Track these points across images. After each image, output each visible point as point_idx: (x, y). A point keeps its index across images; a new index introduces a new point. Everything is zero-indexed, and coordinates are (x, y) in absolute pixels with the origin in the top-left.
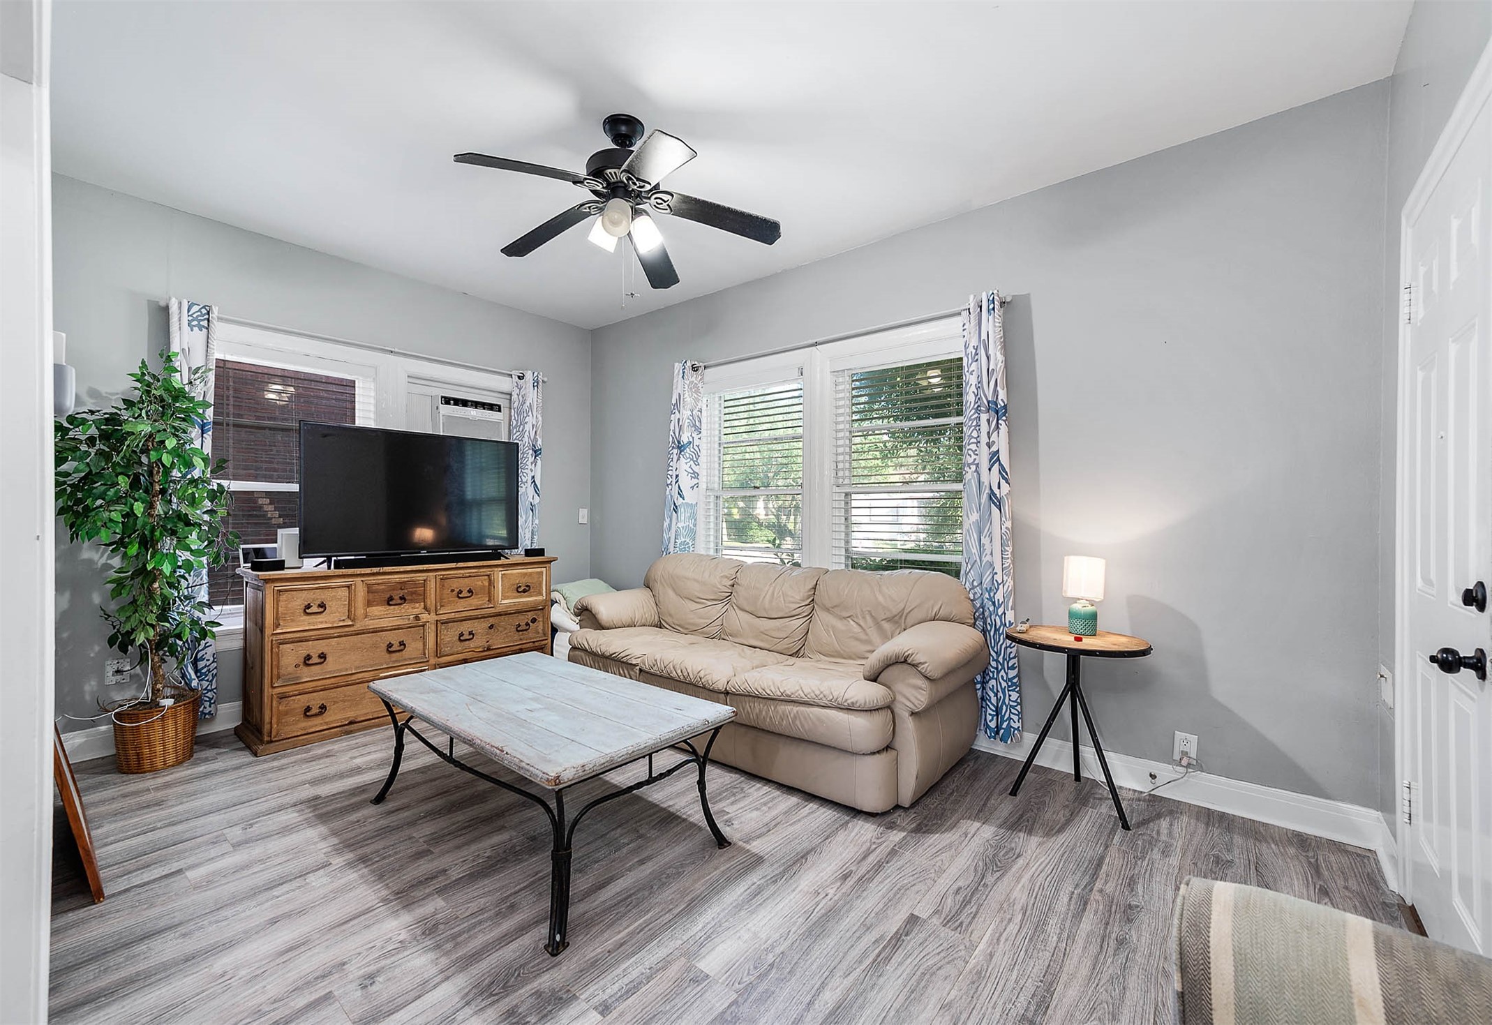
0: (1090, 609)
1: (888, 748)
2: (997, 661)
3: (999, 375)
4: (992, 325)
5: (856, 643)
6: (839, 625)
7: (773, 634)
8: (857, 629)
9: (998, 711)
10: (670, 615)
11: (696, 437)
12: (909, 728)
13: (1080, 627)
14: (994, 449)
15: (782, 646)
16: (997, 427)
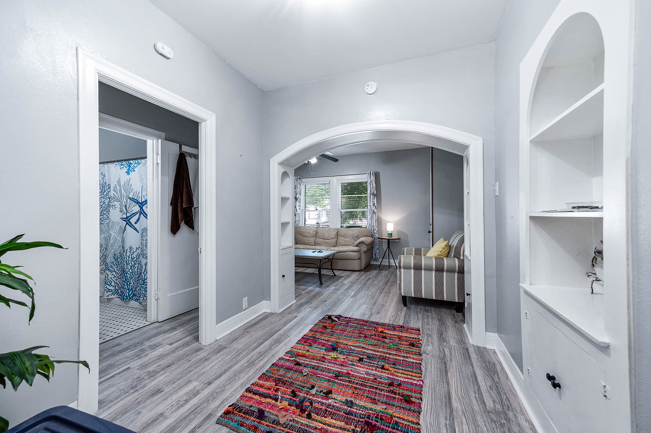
0: (391, 232)
1: (360, 259)
2: (375, 245)
3: (375, 188)
4: (373, 178)
5: (349, 242)
6: (344, 239)
7: (329, 243)
8: (349, 240)
9: (375, 254)
10: (300, 241)
11: (300, 196)
12: (363, 254)
13: (390, 236)
14: (374, 202)
15: (332, 245)
16: (374, 198)
